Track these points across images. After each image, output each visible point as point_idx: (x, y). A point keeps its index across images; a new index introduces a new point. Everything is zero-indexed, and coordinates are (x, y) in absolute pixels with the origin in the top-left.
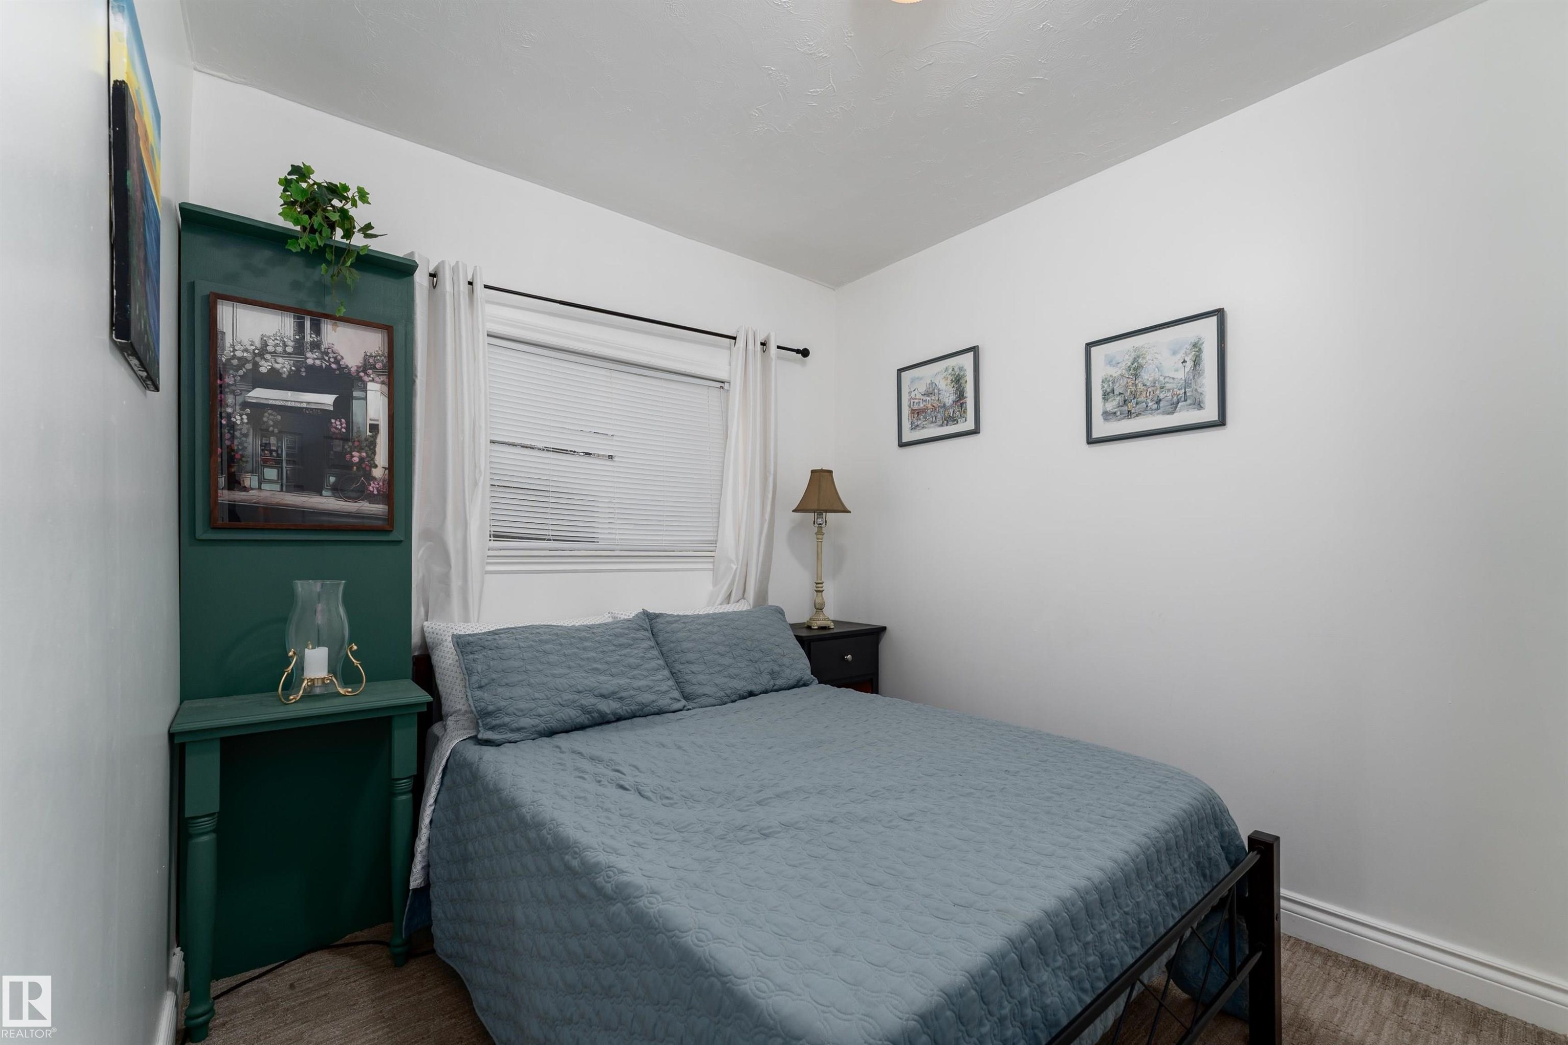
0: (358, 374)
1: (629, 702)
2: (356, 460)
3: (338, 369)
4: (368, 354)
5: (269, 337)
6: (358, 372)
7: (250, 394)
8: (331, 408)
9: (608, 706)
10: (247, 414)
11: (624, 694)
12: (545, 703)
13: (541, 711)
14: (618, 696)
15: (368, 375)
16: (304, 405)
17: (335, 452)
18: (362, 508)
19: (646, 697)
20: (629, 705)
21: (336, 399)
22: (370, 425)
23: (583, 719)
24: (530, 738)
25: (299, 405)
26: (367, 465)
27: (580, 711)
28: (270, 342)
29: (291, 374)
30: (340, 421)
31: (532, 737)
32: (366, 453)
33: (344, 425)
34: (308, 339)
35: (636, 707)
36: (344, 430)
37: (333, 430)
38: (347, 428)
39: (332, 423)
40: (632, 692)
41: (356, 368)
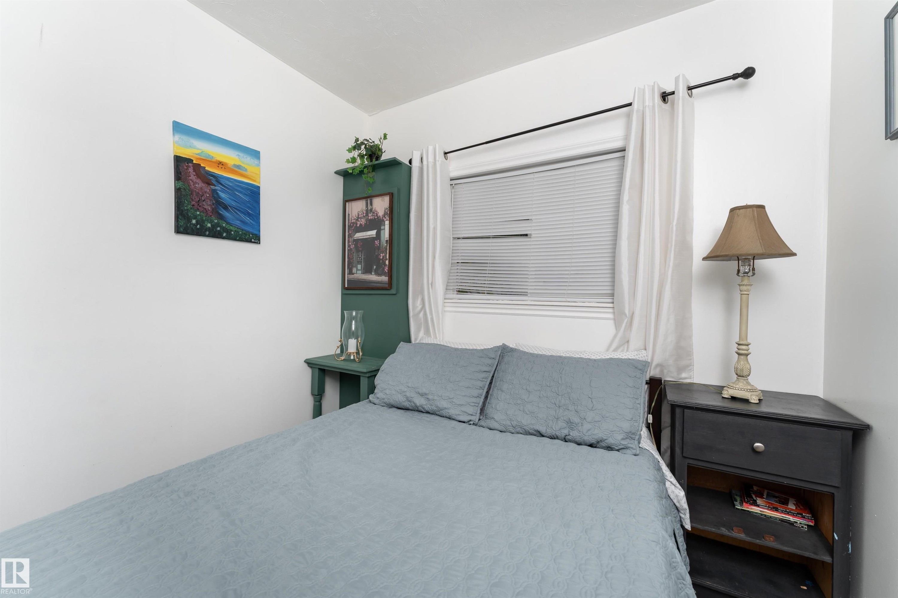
0: (383, 218)
1: (431, 403)
2: (381, 257)
3: (377, 218)
4: (386, 208)
5: (359, 212)
6: (383, 217)
7: (355, 236)
8: (375, 236)
9: (419, 401)
10: (354, 244)
11: (430, 397)
12: (391, 388)
13: (387, 392)
14: (427, 397)
15: (385, 218)
16: (368, 237)
17: (376, 255)
18: (383, 279)
19: (443, 404)
20: (431, 405)
21: (377, 231)
22: (386, 240)
23: (407, 404)
24: (381, 404)
25: (367, 237)
26: (384, 259)
27: (405, 399)
28: (360, 214)
29: (366, 224)
30: (378, 241)
31: (382, 404)
32: (385, 254)
33: (378, 243)
34: (369, 208)
35: (435, 408)
36: (378, 245)
37: (376, 245)
38: (380, 244)
39: (375, 242)
40: (436, 398)
41: (382, 216)
